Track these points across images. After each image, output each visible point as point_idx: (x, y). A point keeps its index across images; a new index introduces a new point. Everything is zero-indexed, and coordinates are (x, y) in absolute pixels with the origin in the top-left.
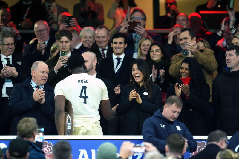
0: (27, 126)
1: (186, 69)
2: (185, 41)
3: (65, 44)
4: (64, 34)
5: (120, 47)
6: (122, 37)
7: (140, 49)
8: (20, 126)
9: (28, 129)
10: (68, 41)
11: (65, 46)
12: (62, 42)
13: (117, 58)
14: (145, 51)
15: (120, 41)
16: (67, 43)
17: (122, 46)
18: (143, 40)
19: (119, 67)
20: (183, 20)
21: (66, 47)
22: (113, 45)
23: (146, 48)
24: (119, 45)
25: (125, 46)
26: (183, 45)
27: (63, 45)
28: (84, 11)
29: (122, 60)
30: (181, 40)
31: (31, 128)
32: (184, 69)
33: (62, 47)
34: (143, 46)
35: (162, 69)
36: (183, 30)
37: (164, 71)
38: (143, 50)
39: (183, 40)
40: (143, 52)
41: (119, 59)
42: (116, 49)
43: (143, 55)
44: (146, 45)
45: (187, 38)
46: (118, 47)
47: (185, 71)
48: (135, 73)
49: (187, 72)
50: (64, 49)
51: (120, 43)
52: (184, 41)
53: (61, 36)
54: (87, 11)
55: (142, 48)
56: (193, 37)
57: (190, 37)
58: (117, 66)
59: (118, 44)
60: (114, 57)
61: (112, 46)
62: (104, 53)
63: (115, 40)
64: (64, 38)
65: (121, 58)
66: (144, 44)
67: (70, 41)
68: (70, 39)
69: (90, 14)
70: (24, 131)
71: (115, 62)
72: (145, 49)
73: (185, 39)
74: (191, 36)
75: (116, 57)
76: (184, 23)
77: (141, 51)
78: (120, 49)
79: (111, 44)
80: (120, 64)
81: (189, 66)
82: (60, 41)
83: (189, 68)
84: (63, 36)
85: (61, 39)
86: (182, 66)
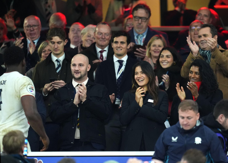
0: (14, 141)
1: (196, 73)
2: (205, 38)
3: (57, 45)
4: (56, 33)
5: (121, 47)
6: (124, 35)
7: (150, 50)
8: (6, 140)
9: (15, 144)
10: (61, 42)
11: (57, 48)
12: (54, 43)
13: (119, 61)
14: (155, 52)
15: (122, 41)
16: (59, 44)
17: (124, 46)
18: (154, 40)
19: (121, 71)
20: (205, 16)
21: (59, 49)
22: (114, 45)
23: (157, 49)
24: (120, 45)
25: (127, 46)
26: (202, 43)
27: (55, 46)
28: (79, 5)
29: (124, 63)
30: (200, 37)
31: (19, 142)
32: (194, 73)
33: (54, 49)
34: (154, 46)
35: (165, 74)
36: (204, 26)
37: (168, 76)
38: (153, 51)
39: (202, 36)
40: (153, 53)
41: (121, 62)
42: (117, 49)
43: (152, 57)
44: (157, 46)
45: (207, 34)
46: (119, 47)
47: (194, 76)
48: (139, 76)
49: (197, 76)
50: (57, 51)
51: (122, 43)
52: (203, 38)
53: (53, 36)
54: (82, 5)
55: (153, 48)
56: (215, 35)
57: (211, 35)
58: (119, 70)
59: (119, 43)
60: (116, 59)
61: (113, 47)
62: (102, 56)
63: (115, 39)
64: (56, 39)
65: (123, 61)
66: (155, 44)
67: (63, 41)
68: (62, 39)
69: (87, 9)
70: (11, 146)
71: (117, 65)
72: (155, 51)
73: (205, 35)
74: (212, 33)
75: (118, 59)
76: (206, 19)
77: (151, 51)
78: (121, 50)
79: (112, 44)
80: (123, 68)
81: (200, 70)
82: (51, 42)
83: (199, 72)
84: (55, 36)
85: (52, 39)
86: (191, 69)
